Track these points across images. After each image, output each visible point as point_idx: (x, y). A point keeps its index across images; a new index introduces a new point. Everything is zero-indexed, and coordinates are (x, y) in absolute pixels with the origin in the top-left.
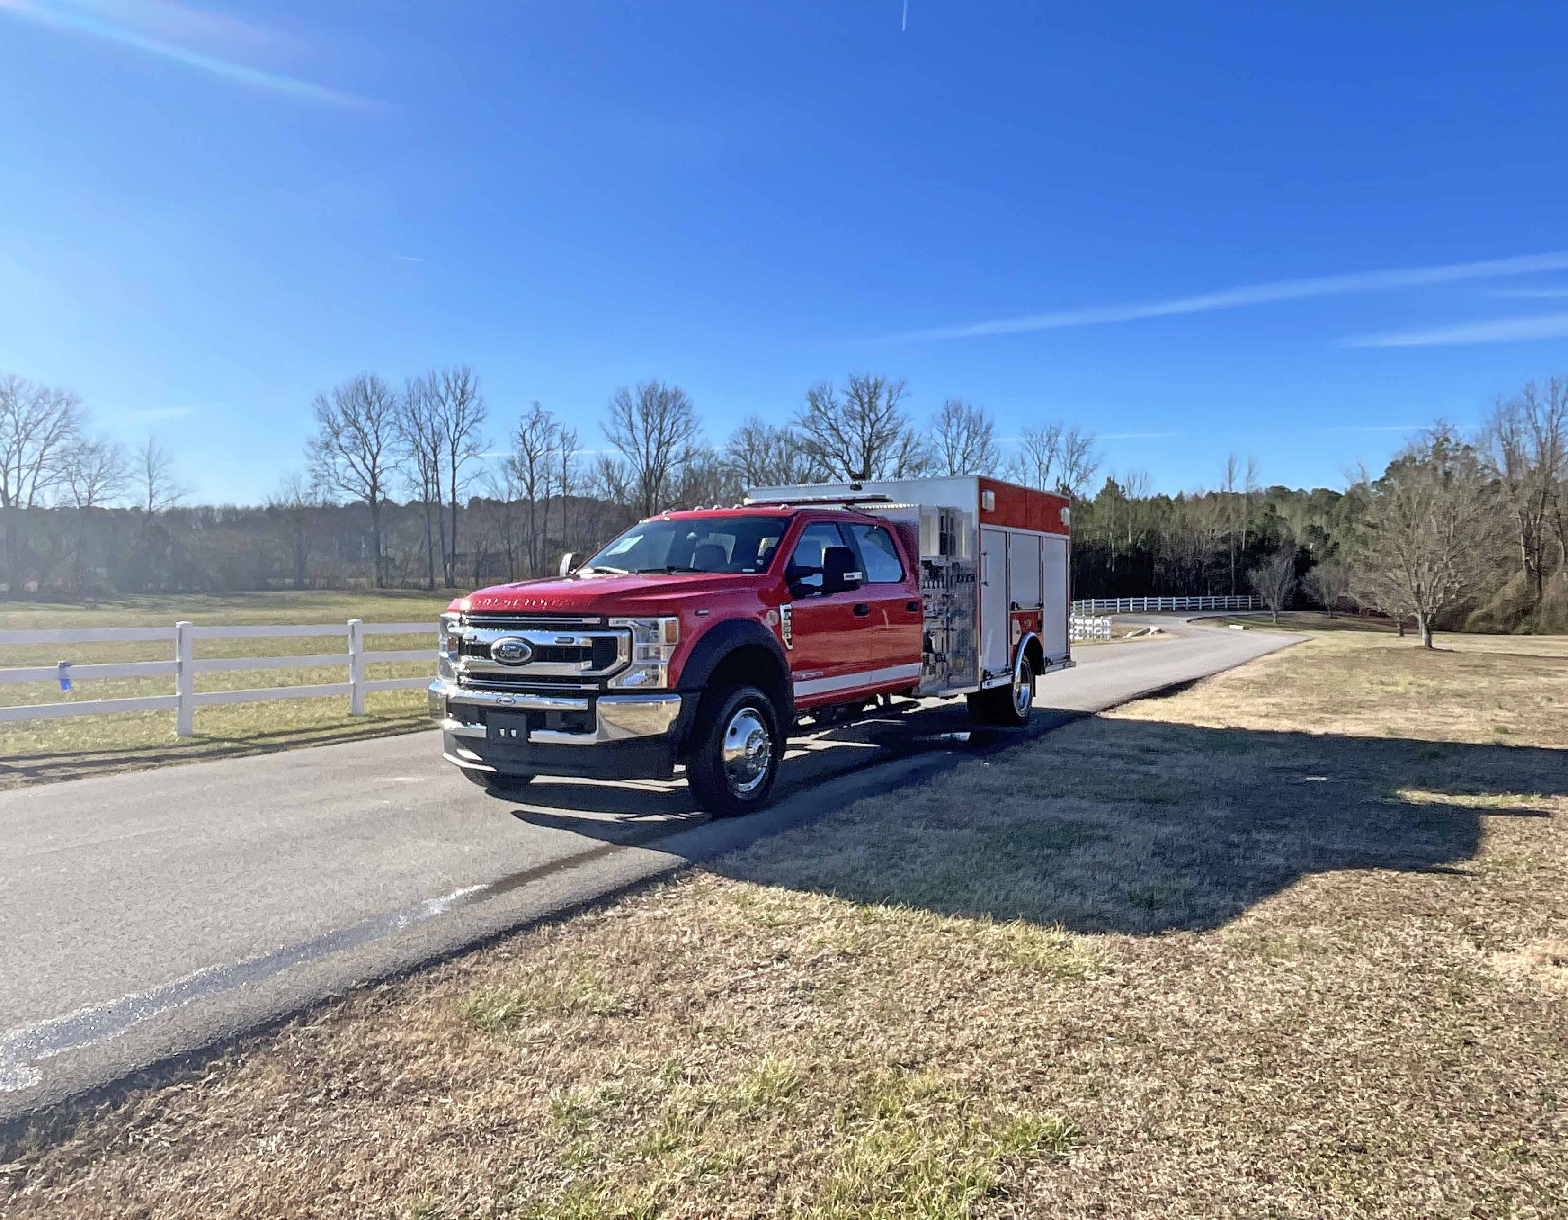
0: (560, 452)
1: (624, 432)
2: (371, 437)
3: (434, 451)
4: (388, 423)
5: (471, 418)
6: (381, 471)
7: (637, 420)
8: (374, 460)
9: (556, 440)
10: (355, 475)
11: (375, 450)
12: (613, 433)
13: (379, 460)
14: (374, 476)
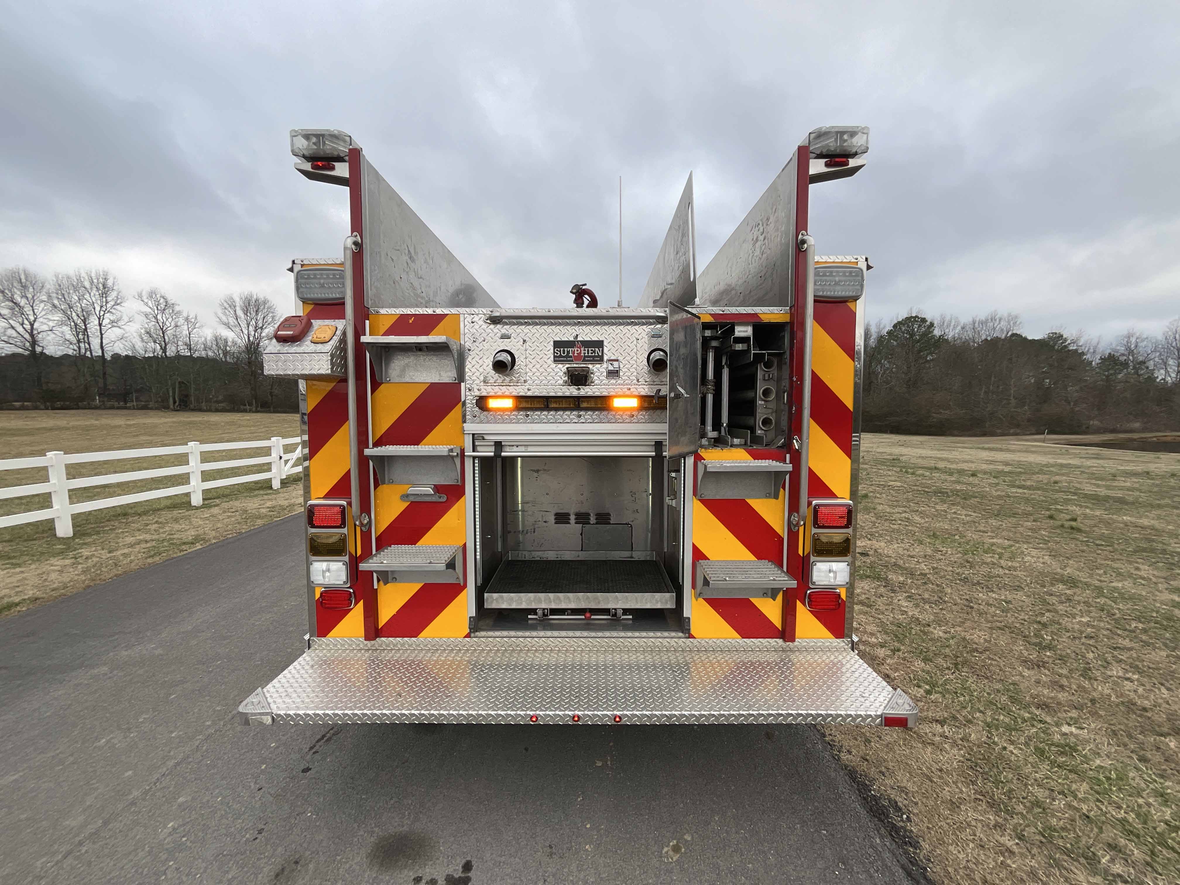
0: (186, 327)
1: (232, 321)
2: (28, 310)
3: (84, 321)
4: (42, 301)
5: (112, 303)
6: (39, 333)
7: (240, 313)
8: (32, 325)
9: (181, 321)
10: (15, 334)
11: (32, 318)
12: (224, 319)
13: (36, 325)
14: (32, 335)
